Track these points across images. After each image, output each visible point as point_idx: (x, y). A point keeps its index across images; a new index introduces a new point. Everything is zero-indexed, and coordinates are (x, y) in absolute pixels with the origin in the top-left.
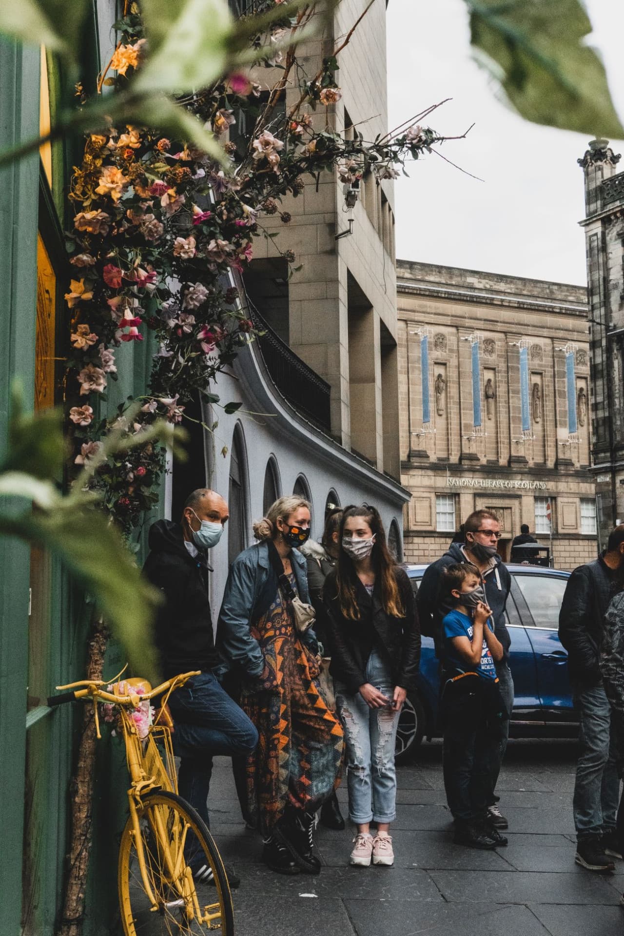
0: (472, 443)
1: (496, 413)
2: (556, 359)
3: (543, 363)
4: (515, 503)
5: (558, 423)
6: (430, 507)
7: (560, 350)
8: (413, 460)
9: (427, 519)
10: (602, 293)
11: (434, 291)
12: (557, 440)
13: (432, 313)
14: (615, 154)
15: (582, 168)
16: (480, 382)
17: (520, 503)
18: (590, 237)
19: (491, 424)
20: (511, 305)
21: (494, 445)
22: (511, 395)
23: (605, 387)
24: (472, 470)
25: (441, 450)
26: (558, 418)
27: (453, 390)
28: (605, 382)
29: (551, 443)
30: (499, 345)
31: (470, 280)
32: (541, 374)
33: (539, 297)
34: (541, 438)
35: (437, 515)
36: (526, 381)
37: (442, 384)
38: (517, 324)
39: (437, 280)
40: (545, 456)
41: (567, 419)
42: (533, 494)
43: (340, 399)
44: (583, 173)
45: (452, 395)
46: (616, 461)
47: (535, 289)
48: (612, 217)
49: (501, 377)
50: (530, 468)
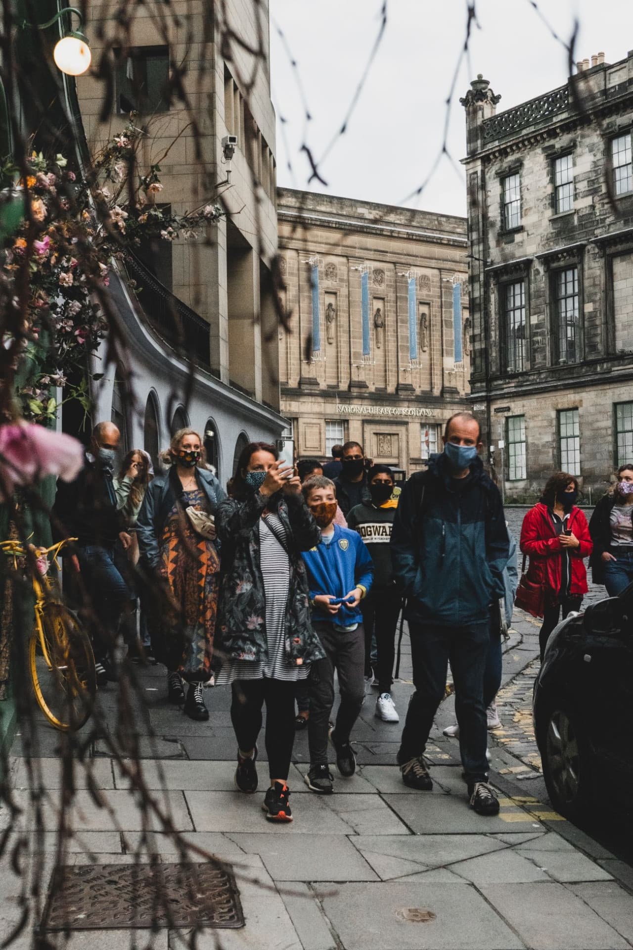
0: (361, 371)
1: (385, 341)
2: (443, 290)
3: (431, 293)
4: (401, 430)
5: (444, 352)
6: (320, 433)
7: (448, 281)
8: (304, 387)
9: (317, 444)
10: (481, 230)
11: (325, 221)
12: (443, 369)
13: (323, 243)
14: (495, 95)
15: (464, 107)
16: (369, 312)
17: (407, 430)
18: (471, 175)
19: (379, 353)
20: (400, 235)
21: (383, 374)
22: (399, 324)
23: (483, 320)
24: (361, 397)
25: (331, 378)
26: (444, 347)
27: (343, 319)
28: (482, 316)
29: (437, 372)
30: (388, 275)
31: (361, 210)
32: (428, 304)
33: (427, 229)
34: (428, 367)
35: (327, 441)
36: (414, 311)
37: (332, 313)
38: (405, 255)
39: (328, 209)
40: (431, 384)
41: (454, 349)
42: (419, 421)
43: (218, 336)
44: (464, 113)
45: (342, 323)
46: (491, 391)
47: (424, 220)
48: (491, 157)
49: (390, 306)
50: (417, 396)
